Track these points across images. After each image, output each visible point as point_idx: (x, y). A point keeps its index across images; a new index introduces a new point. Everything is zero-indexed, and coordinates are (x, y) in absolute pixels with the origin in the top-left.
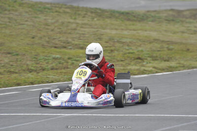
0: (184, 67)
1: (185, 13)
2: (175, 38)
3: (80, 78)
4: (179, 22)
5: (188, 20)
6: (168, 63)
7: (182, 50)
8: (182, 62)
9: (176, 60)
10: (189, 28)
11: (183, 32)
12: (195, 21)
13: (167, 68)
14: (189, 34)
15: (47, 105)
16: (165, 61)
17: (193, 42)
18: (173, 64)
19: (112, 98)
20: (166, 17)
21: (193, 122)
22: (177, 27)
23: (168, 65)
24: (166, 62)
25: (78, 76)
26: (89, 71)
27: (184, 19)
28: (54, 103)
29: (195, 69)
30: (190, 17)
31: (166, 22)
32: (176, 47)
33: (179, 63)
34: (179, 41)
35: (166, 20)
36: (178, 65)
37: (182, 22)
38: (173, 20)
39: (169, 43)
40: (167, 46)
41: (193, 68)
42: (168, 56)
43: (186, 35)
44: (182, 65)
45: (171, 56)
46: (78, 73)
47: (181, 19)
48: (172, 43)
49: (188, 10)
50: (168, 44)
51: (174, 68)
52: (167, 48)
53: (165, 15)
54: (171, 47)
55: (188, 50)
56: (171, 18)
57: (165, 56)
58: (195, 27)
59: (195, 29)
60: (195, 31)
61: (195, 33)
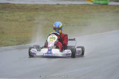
3: (52, 41)
12: (6, 12)
14: (3, 21)
15: (34, 55)
19: (70, 52)
25: (51, 39)
26: (56, 37)
46: (50, 38)
58: (7, 16)
59: (7, 18)
60: (7, 19)
61: (7, 21)
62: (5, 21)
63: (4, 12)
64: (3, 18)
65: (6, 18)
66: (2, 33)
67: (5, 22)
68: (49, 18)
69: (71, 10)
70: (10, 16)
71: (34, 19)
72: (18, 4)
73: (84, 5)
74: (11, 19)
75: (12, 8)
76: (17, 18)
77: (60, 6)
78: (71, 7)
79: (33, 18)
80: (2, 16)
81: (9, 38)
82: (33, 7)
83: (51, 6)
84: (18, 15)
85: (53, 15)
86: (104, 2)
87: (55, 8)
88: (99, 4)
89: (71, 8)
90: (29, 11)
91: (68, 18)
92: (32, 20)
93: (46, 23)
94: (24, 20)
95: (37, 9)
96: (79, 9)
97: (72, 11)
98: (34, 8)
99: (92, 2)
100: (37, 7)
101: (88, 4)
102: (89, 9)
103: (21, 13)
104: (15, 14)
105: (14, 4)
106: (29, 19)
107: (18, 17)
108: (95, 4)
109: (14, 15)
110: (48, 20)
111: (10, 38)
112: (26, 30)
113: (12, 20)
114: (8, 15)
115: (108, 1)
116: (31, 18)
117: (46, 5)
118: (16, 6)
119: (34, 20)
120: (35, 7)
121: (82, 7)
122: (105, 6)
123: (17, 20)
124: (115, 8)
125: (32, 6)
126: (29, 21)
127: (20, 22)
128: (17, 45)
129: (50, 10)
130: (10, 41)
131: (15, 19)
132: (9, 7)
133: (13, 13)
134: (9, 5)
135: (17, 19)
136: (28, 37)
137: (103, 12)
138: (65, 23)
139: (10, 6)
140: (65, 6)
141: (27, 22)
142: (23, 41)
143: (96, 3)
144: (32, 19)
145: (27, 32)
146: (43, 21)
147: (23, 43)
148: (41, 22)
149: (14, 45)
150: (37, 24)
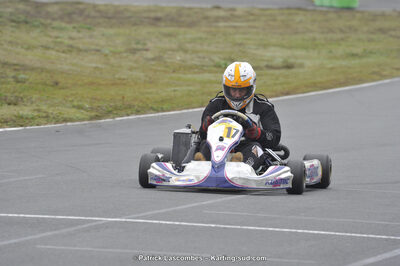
0: (47, 118)
1: (50, 9)
2: (31, 58)
4: (38, 27)
5: (56, 24)
6: (15, 107)
7: (45, 84)
8: (44, 108)
9: (32, 103)
10: (59, 40)
11: (47, 48)
12: (69, 26)
13: (14, 118)
14: (58, 51)
16: (9, 104)
17: (66, 67)
18: (25, 111)
20: (11, 14)
21: (64, 231)
22: (34, 36)
23: (16, 113)
24: (12, 107)
27: (49, 21)
29: (69, 124)
30: (61, 18)
31: (13, 24)
32: (32, 77)
33: (39, 111)
34: (38, 65)
35: (13, 21)
36: (36, 114)
37: (45, 26)
38: (26, 23)
39: (17, 67)
40: (13, 74)
41: (65, 120)
42: (16, 94)
43: (53, 54)
44: (44, 115)
45: (21, 95)
47: (43, 21)
48: (25, 68)
49: (56, 3)
50: (15, 70)
51: (27, 118)
52: (14, 77)
53: (10, 10)
54: (22, 76)
55: (57, 83)
56: (22, 17)
57: (9, 95)
58: (71, 38)
59: (71, 42)
60: (71, 46)
61: (70, 51)
62: (63, 52)
63: (63, 25)
64: (61, 43)
65: (67, 42)
66: (52, 86)
67: (63, 55)
68: (188, 46)
69: (250, 24)
70: (80, 38)
71: (146, 47)
72: (106, 5)
73: (286, 12)
74: (81, 46)
75: (88, 16)
76: (97, 45)
77: (222, 13)
78: (252, 15)
79: (145, 44)
80: (57, 37)
81: (71, 99)
82: (145, 15)
83: (196, 13)
84: (103, 35)
85: (201, 39)
87: (206, 18)
88: (332, 7)
89: (251, 17)
90: (135, 24)
91: (241, 44)
92: (139, 50)
93: (178, 58)
94: (119, 49)
95: (158, 19)
96: (274, 20)
97: (255, 27)
98: (148, 18)
100: (159, 15)
101: (299, 9)
102: (301, 22)
103: (111, 31)
104: (95, 33)
105: (95, 6)
106: (135, 46)
107: (102, 42)
108: (320, 8)
109: (91, 37)
110: (186, 51)
111: (72, 101)
112: (120, 79)
113: (86, 51)
114: (74, 34)
116: (138, 43)
117: (184, 8)
118: (99, 11)
119: (147, 50)
120: (153, 15)
121: (282, 15)
122: (348, 14)
123: (98, 51)
124: (373, 20)
126: (134, 51)
127: (106, 55)
128: (91, 118)
129: (192, 25)
130: (74, 107)
131: (93, 47)
132: (81, 12)
133: (89, 29)
134: (81, 7)
135: (98, 48)
136: (123, 98)
137: (342, 31)
140: (236, 13)
141: (125, 55)
142: (110, 109)
143: (322, 6)
144: (140, 46)
145: (125, 84)
146: (170, 52)
147: (108, 113)
148: (166, 56)
149: (83, 120)
150: (153, 63)
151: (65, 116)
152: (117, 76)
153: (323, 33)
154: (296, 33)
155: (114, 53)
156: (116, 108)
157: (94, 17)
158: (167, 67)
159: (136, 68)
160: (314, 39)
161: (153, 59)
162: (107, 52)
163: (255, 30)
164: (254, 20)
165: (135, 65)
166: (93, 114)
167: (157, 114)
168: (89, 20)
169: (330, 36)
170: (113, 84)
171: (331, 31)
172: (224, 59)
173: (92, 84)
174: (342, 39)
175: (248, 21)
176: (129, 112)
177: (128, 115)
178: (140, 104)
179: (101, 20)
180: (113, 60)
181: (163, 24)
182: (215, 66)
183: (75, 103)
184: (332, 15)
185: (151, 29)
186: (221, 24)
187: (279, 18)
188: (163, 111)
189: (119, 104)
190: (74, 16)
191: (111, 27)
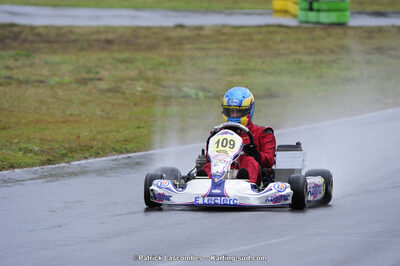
12: (5, 54)
28: (179, 197)
41: (12, 167)
58: (7, 68)
59: (9, 73)
60: (10, 78)
61: (9, 84)
62: (1, 85)
65: (4, 73)
67: (1, 89)
68: (150, 74)
69: (223, 45)
70: (18, 68)
71: (98, 76)
72: (46, 27)
73: (264, 30)
74: (21, 77)
75: (25, 41)
76: (41, 75)
77: (186, 32)
78: (224, 34)
79: (97, 73)
81: (16, 141)
82: (95, 37)
83: (155, 33)
84: (46, 63)
85: (163, 64)
86: (332, 17)
87: (168, 39)
88: (319, 23)
89: (224, 37)
90: (82, 49)
91: (213, 71)
92: (91, 80)
93: (139, 89)
94: (67, 79)
95: (109, 42)
96: (251, 40)
97: (226, 49)
98: (98, 40)
99: (295, 16)
100: (111, 36)
101: (280, 26)
102: (282, 41)
103: (55, 58)
104: (36, 61)
105: (32, 28)
106: (85, 75)
107: (45, 72)
108: (305, 25)
109: (32, 65)
110: (147, 80)
111: (18, 143)
112: (71, 115)
113: (27, 82)
114: (11, 63)
115: (348, 13)
116: (89, 72)
117: (140, 28)
118: (39, 35)
119: (100, 79)
120: (103, 37)
121: (259, 33)
122: (339, 31)
123: (41, 82)
124: (370, 38)
125: (93, 33)
126: (84, 82)
127: (52, 87)
128: (43, 164)
129: (151, 48)
130: (20, 150)
131: (36, 78)
132: (16, 37)
133: (28, 56)
134: (16, 29)
135: (42, 78)
136: (78, 138)
137: (332, 51)
138: (203, 89)
139: (20, 33)
140: (204, 33)
141: (74, 86)
142: (64, 152)
143: (307, 22)
144: (92, 76)
145: (77, 122)
146: (129, 82)
147: (63, 157)
148: (124, 86)
149: (32, 165)
150: (109, 94)
151: (12, 161)
152: (68, 112)
153: (310, 54)
154: (278, 55)
155: (61, 85)
156: (71, 151)
157: (32, 42)
158: (126, 99)
159: (89, 101)
160: (301, 61)
161: (109, 90)
162: (53, 83)
163: (228, 52)
164: (226, 41)
165: (88, 98)
166: (44, 158)
167: (120, 156)
168: (27, 45)
169: (319, 57)
170: (64, 122)
171: (319, 51)
172: (195, 88)
173: (38, 122)
174: (333, 61)
175: (218, 41)
176: (87, 155)
177: (86, 158)
178: (100, 145)
179: (42, 45)
180: (60, 93)
181: (116, 48)
182: (184, 97)
183: (22, 145)
184: (319, 33)
185: (103, 55)
186: (187, 46)
187: (257, 37)
188: (128, 152)
189: (74, 145)
190: (8, 41)
191: (54, 52)
